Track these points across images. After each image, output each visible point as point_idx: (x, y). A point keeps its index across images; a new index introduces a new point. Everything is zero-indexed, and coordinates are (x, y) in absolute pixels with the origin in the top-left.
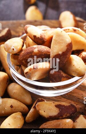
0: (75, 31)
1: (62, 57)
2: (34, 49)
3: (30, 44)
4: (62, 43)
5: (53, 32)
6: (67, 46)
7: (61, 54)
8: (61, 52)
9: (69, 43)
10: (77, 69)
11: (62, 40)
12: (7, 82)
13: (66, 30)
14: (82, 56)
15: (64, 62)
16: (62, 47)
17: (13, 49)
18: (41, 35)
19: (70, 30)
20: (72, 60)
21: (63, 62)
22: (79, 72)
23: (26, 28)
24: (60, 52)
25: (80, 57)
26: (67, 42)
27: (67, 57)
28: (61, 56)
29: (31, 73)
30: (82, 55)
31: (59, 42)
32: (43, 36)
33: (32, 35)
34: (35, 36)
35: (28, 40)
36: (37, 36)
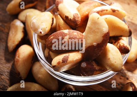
0: (113, 12)
1: (96, 50)
2: (65, 36)
3: (61, 25)
4: (98, 32)
5: (88, 9)
6: (103, 37)
7: (95, 46)
8: (96, 44)
9: (106, 33)
10: (113, 64)
11: (98, 29)
12: (32, 60)
13: (104, 11)
14: (120, 45)
15: (99, 55)
16: (97, 37)
17: (41, 32)
18: (74, 16)
19: (108, 11)
20: (107, 51)
21: (97, 54)
22: (114, 67)
23: (57, 4)
24: (94, 43)
25: (117, 45)
26: (104, 32)
27: (102, 49)
28: (95, 48)
29: (59, 67)
30: (120, 43)
31: (94, 31)
32: (76, 19)
33: (64, 15)
34: (67, 17)
35: (59, 20)
36: (70, 18)
